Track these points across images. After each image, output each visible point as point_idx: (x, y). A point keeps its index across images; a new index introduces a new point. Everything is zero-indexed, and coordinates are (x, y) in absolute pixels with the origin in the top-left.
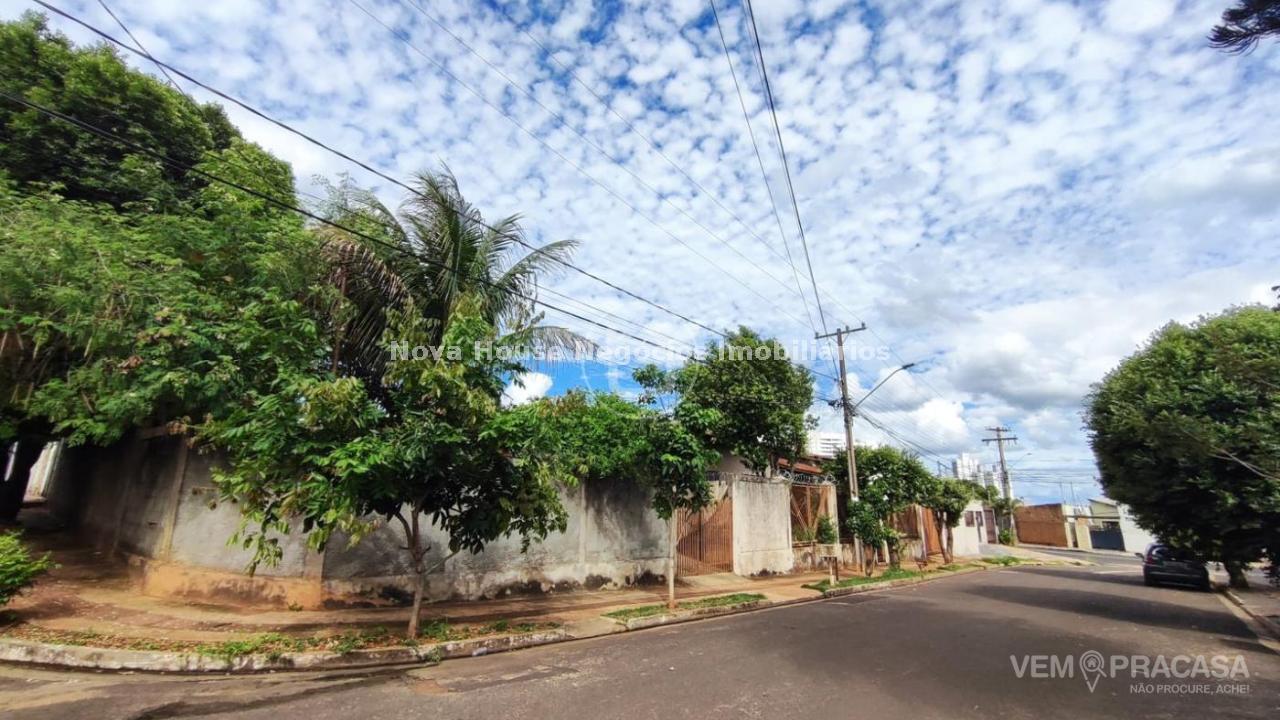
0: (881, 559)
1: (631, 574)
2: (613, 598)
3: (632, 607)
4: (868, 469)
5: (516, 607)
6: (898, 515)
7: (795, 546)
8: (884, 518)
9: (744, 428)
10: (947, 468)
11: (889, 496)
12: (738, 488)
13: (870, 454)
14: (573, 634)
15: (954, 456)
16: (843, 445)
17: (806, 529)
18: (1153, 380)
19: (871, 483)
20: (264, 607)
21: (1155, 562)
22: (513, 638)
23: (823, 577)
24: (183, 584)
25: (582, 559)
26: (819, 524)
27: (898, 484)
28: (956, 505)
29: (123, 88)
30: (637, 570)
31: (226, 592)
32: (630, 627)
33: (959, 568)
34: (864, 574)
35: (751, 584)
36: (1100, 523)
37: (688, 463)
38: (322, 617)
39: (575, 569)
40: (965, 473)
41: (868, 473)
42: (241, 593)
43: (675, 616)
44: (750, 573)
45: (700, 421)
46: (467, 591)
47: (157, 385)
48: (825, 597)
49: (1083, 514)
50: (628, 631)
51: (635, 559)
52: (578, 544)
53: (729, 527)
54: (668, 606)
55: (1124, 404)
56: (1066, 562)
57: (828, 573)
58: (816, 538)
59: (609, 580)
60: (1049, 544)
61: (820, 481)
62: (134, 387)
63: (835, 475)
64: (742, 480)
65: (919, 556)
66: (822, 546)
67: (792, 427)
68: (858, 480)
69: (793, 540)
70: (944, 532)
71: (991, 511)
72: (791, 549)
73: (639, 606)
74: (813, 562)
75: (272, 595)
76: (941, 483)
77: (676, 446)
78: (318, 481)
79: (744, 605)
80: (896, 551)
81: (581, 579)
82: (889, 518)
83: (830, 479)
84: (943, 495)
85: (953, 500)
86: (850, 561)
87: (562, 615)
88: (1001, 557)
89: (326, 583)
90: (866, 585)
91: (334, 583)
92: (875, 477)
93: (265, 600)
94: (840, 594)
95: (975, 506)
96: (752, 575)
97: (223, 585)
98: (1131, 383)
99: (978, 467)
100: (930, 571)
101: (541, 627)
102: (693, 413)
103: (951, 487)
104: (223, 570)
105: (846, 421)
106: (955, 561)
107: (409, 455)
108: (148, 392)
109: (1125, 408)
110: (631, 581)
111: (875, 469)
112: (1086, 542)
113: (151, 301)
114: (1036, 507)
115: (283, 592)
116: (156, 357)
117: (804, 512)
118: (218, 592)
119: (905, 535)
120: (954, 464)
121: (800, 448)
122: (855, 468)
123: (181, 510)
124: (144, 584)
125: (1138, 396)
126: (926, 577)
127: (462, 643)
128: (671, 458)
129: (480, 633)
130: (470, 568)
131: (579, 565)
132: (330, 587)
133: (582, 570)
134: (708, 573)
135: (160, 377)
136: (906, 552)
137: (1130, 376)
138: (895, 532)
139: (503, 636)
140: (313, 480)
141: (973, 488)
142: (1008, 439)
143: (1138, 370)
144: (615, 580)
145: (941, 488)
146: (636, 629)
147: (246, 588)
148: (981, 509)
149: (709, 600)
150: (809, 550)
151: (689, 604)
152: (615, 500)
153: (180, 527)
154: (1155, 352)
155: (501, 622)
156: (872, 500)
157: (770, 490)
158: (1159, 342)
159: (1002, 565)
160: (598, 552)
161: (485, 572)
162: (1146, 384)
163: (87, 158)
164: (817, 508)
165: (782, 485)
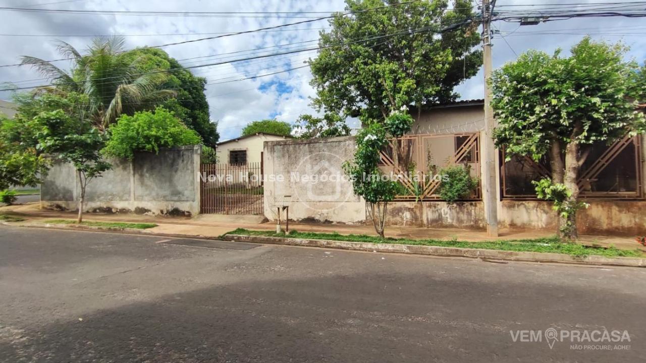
1: (164, 209)
25: (132, 198)
30: (168, 207)
39: (129, 204)
51: (167, 201)
52: (130, 192)
59: (150, 211)
81: (132, 208)
110: (165, 213)
131: (131, 202)
133: (133, 204)
144: (153, 211)
152: (151, 170)
160: (142, 196)
161: (89, 202)
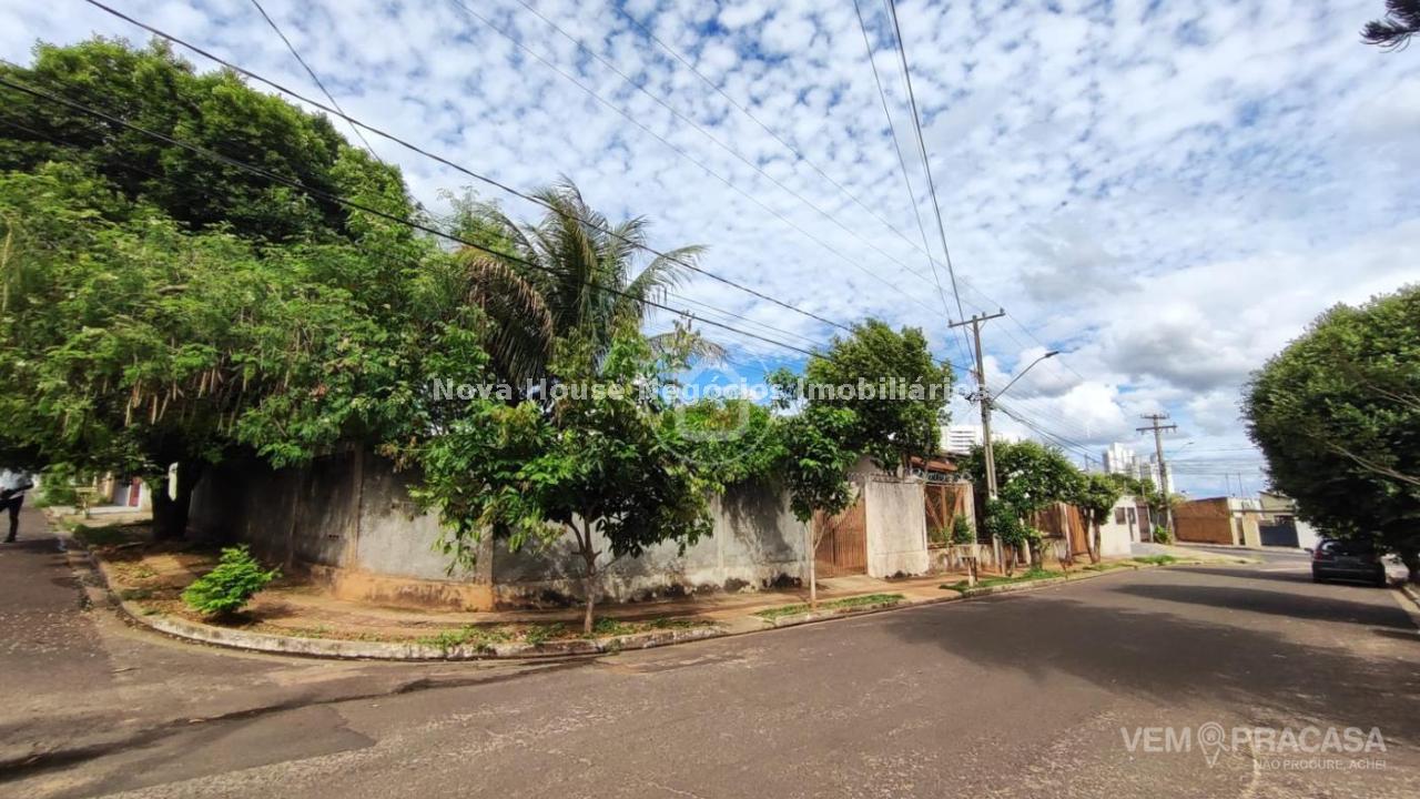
0: (1022, 560)
1: (768, 576)
2: (754, 600)
3: (777, 607)
4: (1008, 465)
5: (667, 609)
6: (1040, 514)
7: (930, 548)
8: (1025, 517)
9: (873, 425)
10: (1095, 462)
11: (1030, 493)
12: (871, 489)
13: (1009, 450)
14: (728, 630)
15: (1107, 447)
16: (979, 440)
17: (941, 529)
18: (1316, 367)
19: (1011, 481)
20: (443, 609)
21: (1326, 557)
22: (676, 633)
23: (961, 578)
24: (371, 589)
25: (721, 562)
26: (956, 524)
27: (1039, 481)
28: (1105, 502)
29: (254, 116)
30: (772, 573)
31: (409, 596)
32: (778, 623)
33: (1107, 568)
34: (1004, 575)
35: (887, 585)
36: (1271, 518)
37: (828, 466)
38: (496, 616)
39: (714, 573)
40: (1117, 466)
41: (1007, 470)
42: (422, 597)
43: (819, 614)
44: (884, 575)
45: (834, 425)
46: (617, 594)
47: (345, 411)
48: (964, 597)
49: (1252, 507)
50: (776, 628)
51: (772, 562)
52: (716, 549)
53: (862, 530)
54: (810, 606)
55: (1285, 393)
56: (1229, 560)
57: (967, 575)
58: (952, 538)
59: (748, 583)
60: (1212, 542)
61: (955, 480)
62: (324, 413)
63: (972, 473)
64: (875, 480)
65: (1064, 557)
66: (958, 548)
67: (925, 424)
68: (997, 477)
69: (928, 541)
70: (1091, 530)
71: (1145, 508)
72: (926, 550)
73: (782, 606)
74: (950, 564)
75: (449, 598)
76: (1088, 478)
77: (814, 450)
78: (511, 493)
79: (884, 605)
80: (1038, 551)
81: (721, 582)
82: (1030, 517)
83: (966, 477)
84: (1090, 492)
85: (1101, 496)
86: (989, 563)
87: (711, 614)
88: (1155, 556)
89: (495, 588)
90: (1006, 586)
91: (501, 587)
92: (1016, 474)
93: (444, 603)
94: (980, 593)
95: (1126, 502)
96: (887, 577)
97: (406, 589)
98: (1293, 370)
99: (1133, 458)
100: (1075, 571)
101: (697, 624)
102: (827, 416)
103: (1099, 482)
104: (404, 576)
105: (984, 415)
106: (1102, 561)
107: (585, 469)
108: (336, 417)
109: (1285, 397)
110: (769, 584)
111: (1014, 465)
112: (1254, 538)
113: (328, 332)
114: (1198, 501)
115: (459, 594)
116: (340, 385)
117: (938, 511)
118: (401, 596)
119: (1047, 534)
120: (1105, 456)
121: (934, 446)
122: (993, 464)
123: (362, 523)
124: (334, 590)
125: (1300, 384)
126: (1070, 577)
127: (633, 637)
128: (812, 463)
129: (644, 629)
130: (618, 573)
131: (718, 569)
132: (499, 590)
133: (722, 573)
134: (841, 576)
135: (347, 403)
136: (1049, 552)
137: (1292, 362)
138: (1036, 531)
139: (667, 631)
140: (507, 492)
141: (1125, 483)
142: (1167, 427)
143: (1301, 356)
144: (753, 583)
145: (1088, 484)
146: (784, 626)
147: (426, 593)
148: (1133, 505)
149: (850, 600)
150: (945, 551)
151: (830, 604)
152: (749, 504)
153: (362, 539)
154: (1319, 337)
155: (661, 621)
156: (1012, 497)
157: (903, 491)
158: (1324, 327)
159: (1156, 564)
160: (736, 556)
161: (632, 577)
162: (1308, 371)
163: (232, 188)
164: (953, 508)
165: (916, 485)
